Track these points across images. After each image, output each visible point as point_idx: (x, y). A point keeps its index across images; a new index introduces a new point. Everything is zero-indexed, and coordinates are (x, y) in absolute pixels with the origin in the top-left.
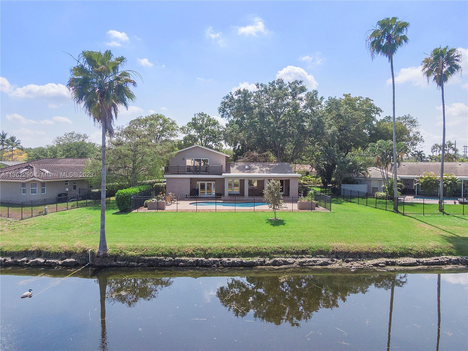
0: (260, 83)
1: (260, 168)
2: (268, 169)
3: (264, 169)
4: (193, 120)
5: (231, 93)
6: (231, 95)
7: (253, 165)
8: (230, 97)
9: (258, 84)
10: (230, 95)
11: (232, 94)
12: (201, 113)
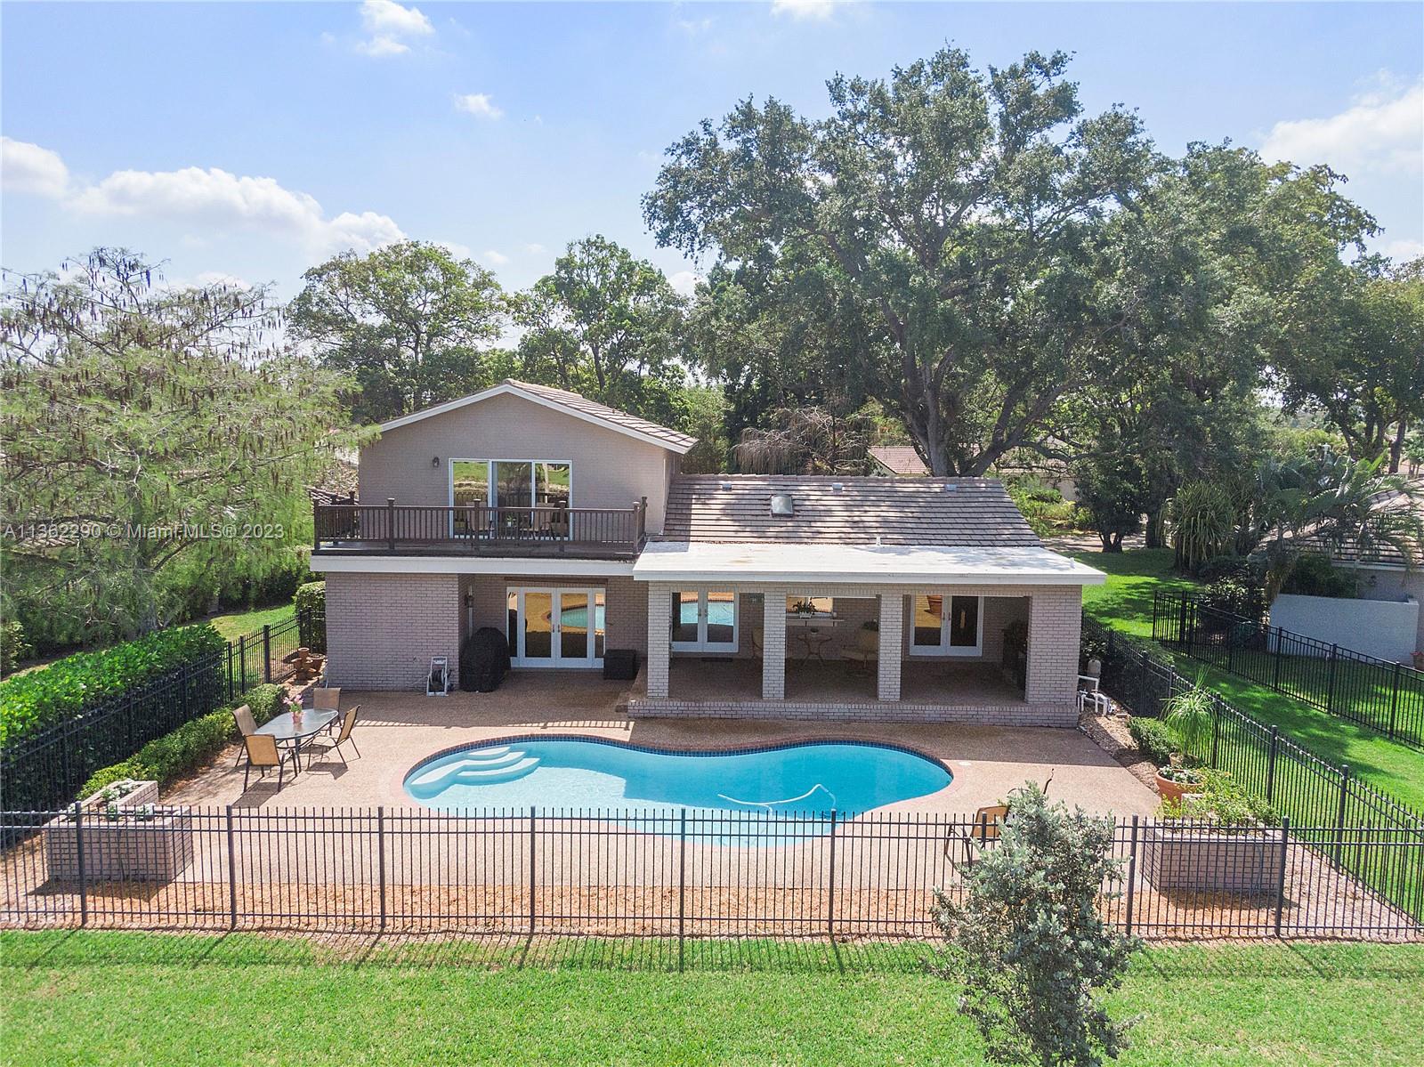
0: (849, 78)
1: (848, 508)
2: (892, 514)
3: (871, 516)
4: (560, 269)
5: (706, 124)
6: (708, 137)
7: (810, 491)
8: (702, 143)
9: (839, 82)
10: (701, 135)
11: (713, 129)
12: (593, 239)
